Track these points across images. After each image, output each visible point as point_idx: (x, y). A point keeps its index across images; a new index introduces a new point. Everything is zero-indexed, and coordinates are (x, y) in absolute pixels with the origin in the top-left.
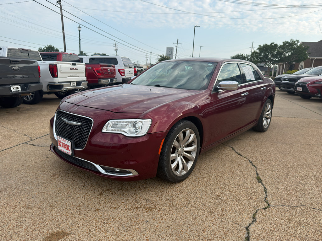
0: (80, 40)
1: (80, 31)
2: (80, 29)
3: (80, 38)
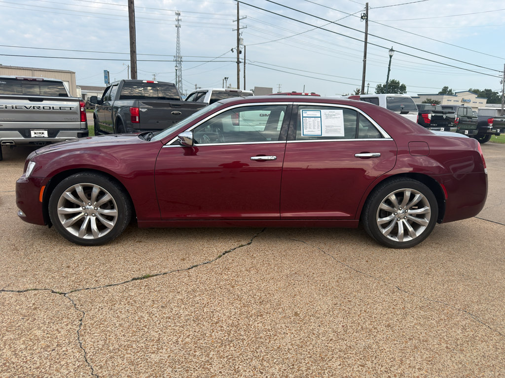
0: (389, 70)
1: (391, 56)
2: (392, 53)
3: (389, 68)
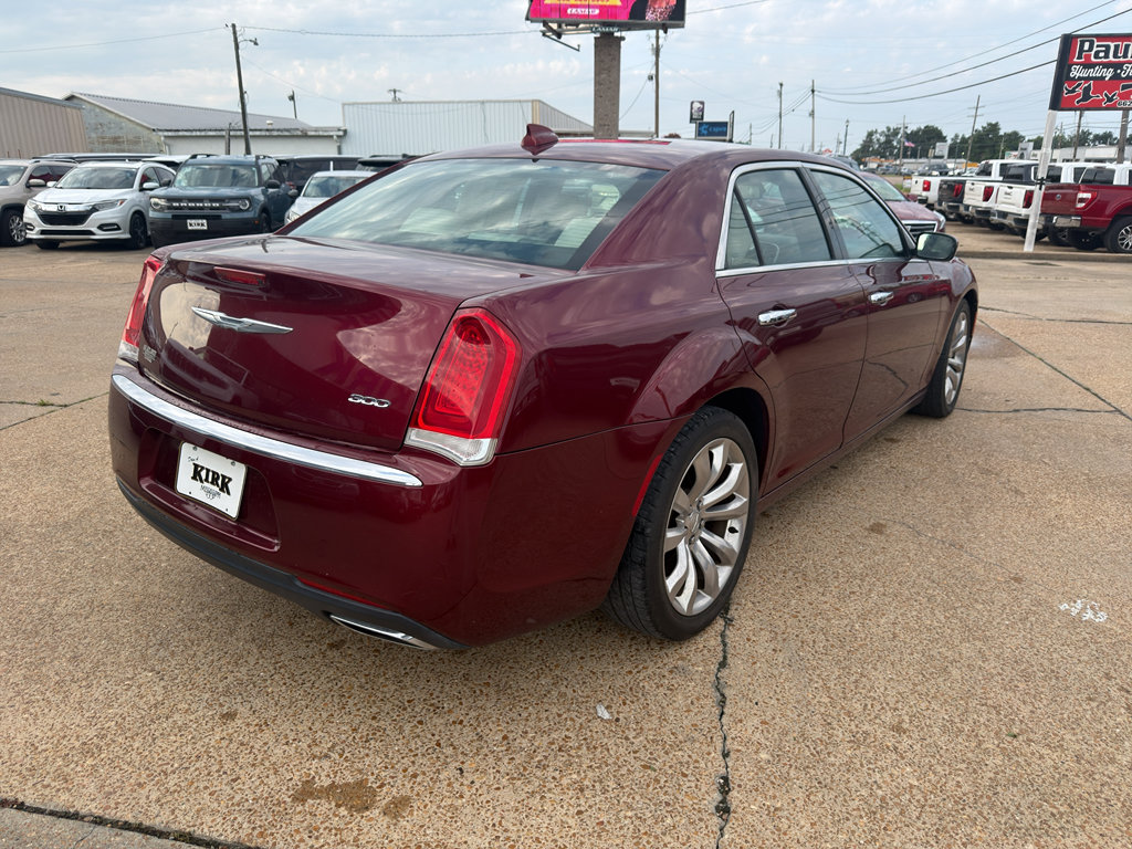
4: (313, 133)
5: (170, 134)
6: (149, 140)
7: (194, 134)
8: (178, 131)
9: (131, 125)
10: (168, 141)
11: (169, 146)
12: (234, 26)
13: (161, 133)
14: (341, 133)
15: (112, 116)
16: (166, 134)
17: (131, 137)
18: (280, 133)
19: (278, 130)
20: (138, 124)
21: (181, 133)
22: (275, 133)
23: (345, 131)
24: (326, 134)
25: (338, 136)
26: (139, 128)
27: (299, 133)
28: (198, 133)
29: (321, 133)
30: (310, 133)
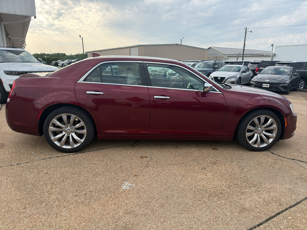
4: (265, 55)
5: (229, 56)
6: (224, 57)
7: (234, 55)
8: (231, 55)
9: (221, 54)
10: (228, 57)
11: (228, 59)
12: (246, 28)
13: (226, 56)
14: (273, 55)
15: (217, 52)
16: (228, 56)
17: (220, 57)
18: (256, 55)
19: (255, 54)
20: (222, 53)
21: (231, 56)
22: (255, 55)
23: (275, 54)
24: (269, 55)
25: (272, 56)
26: (222, 54)
27: (261, 55)
28: (235, 55)
29: (267, 55)
30: (264, 55)
